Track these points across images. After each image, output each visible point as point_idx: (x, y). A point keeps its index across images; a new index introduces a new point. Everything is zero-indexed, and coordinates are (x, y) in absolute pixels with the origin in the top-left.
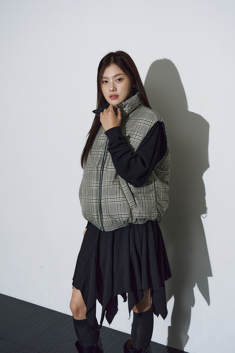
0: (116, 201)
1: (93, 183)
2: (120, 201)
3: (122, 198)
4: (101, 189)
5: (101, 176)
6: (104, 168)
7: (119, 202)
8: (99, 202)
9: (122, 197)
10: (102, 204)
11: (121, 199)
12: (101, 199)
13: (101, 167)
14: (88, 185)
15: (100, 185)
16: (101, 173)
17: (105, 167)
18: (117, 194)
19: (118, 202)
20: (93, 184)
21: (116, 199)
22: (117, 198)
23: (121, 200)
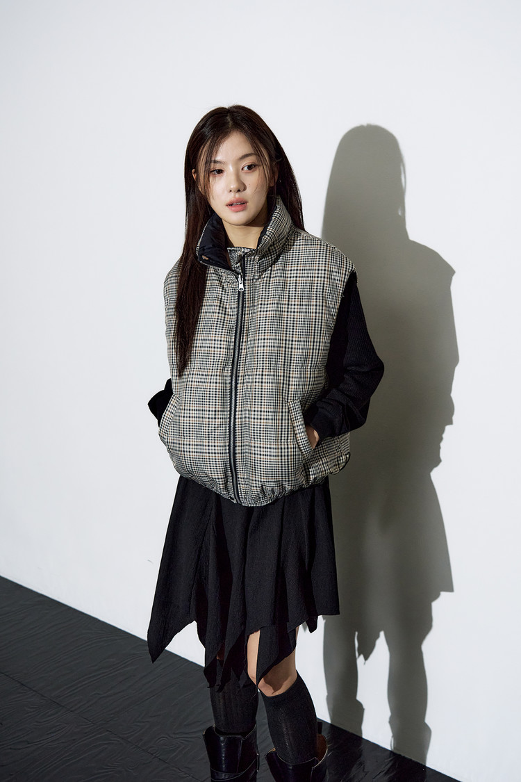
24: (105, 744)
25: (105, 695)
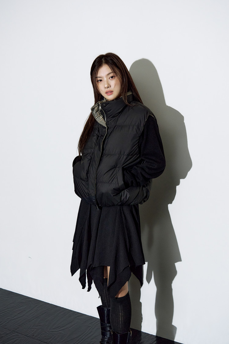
24: (17, 338)
25: (13, 318)
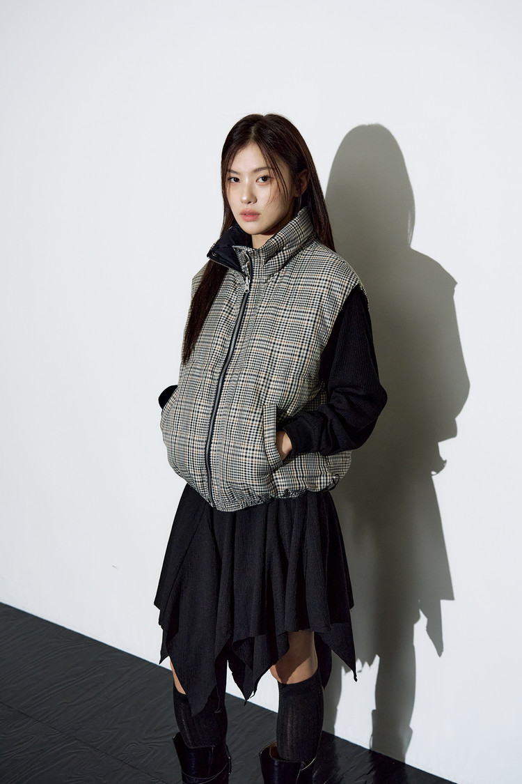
0: (244, 454)
1: (200, 405)
2: (252, 458)
3: (258, 452)
4: (214, 421)
5: (217, 391)
6: (228, 376)
7: (250, 459)
8: (205, 449)
9: (258, 449)
10: (211, 452)
11: (255, 452)
12: (211, 443)
13: (221, 373)
14: (188, 408)
15: (213, 411)
16: (218, 386)
17: (229, 373)
18: (250, 442)
19: (247, 459)
20: (198, 406)
21: (245, 451)
22: (247, 449)
23: (254, 456)
